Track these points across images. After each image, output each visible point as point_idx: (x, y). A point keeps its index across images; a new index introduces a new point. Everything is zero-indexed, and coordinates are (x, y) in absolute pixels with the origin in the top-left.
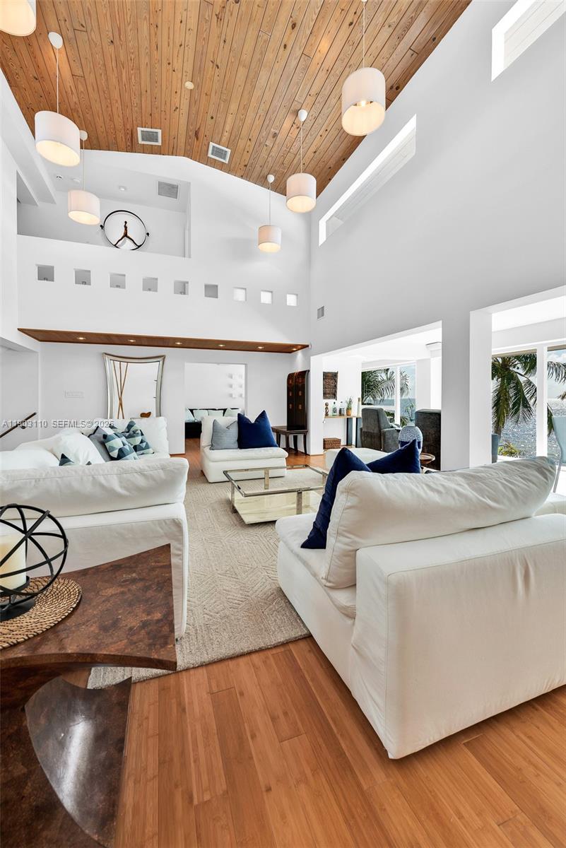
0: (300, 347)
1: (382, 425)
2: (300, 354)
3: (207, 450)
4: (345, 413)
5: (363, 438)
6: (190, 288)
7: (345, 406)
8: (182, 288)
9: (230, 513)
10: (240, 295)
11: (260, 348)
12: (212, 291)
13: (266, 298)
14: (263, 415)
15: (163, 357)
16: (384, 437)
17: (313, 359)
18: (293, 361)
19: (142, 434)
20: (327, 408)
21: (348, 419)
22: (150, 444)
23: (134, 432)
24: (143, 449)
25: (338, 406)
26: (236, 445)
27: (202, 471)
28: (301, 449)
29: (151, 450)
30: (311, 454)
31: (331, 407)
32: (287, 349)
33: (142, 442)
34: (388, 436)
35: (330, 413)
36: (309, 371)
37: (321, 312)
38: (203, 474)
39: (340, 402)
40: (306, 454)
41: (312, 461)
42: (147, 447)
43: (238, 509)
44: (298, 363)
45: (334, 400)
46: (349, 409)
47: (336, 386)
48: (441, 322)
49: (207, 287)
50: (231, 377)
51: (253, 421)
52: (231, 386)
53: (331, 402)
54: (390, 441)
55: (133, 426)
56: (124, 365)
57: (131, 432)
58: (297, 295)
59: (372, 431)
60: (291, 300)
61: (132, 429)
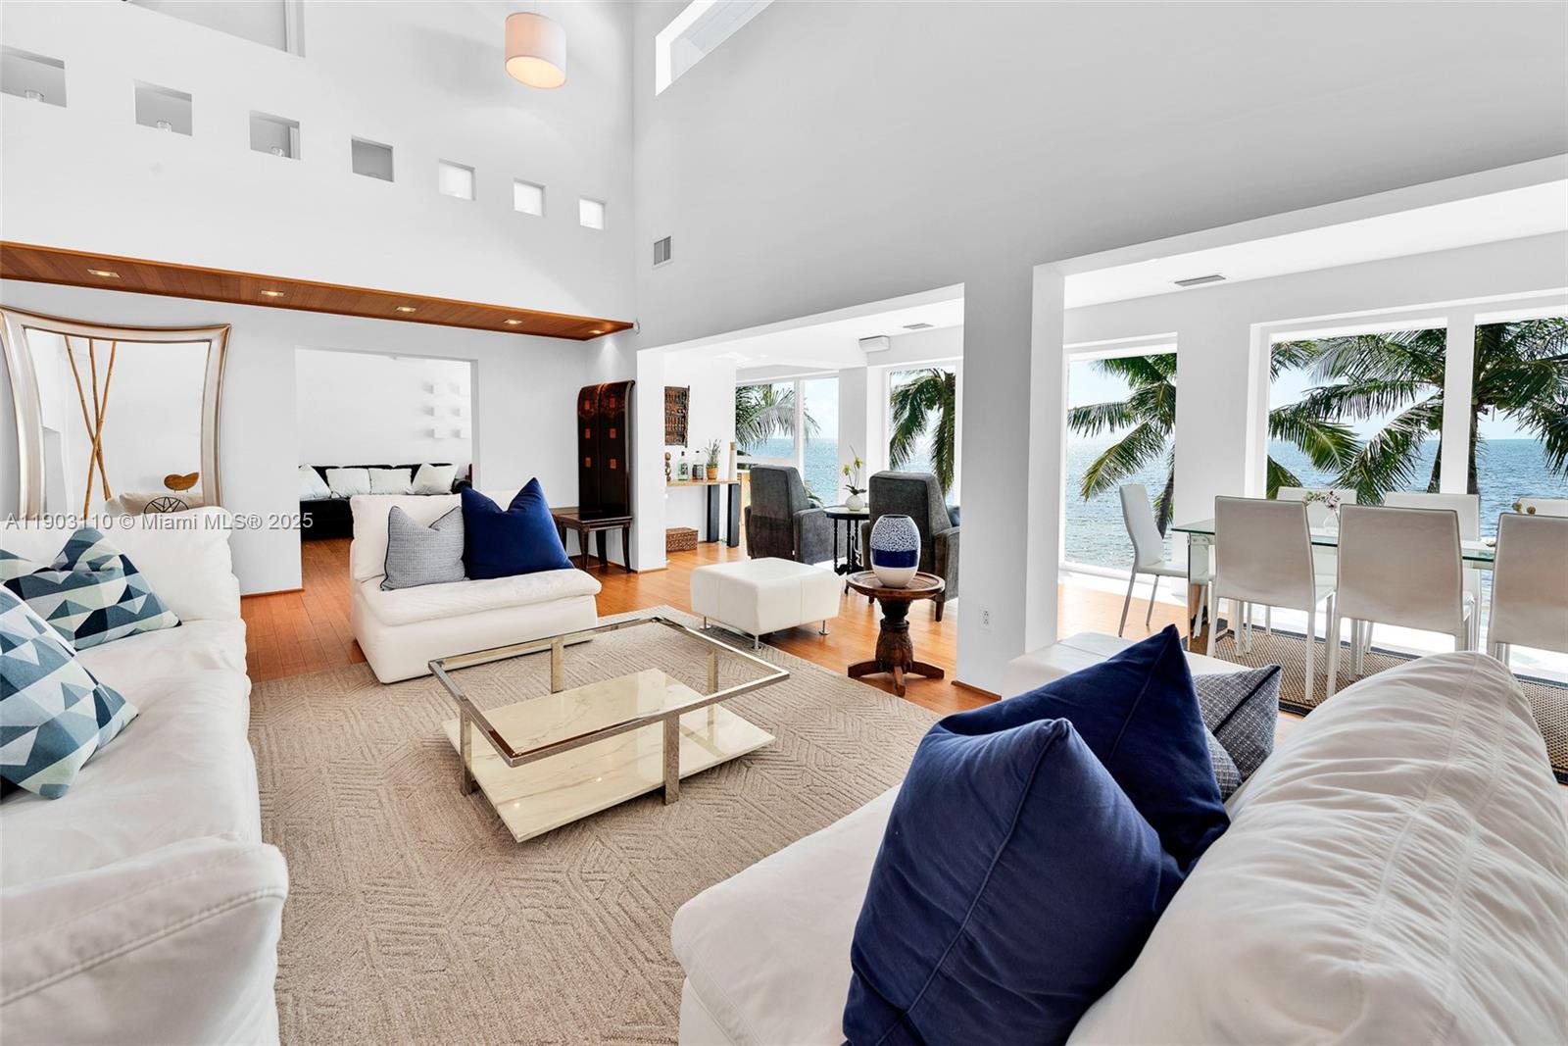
0: (608, 327)
1: (795, 503)
2: (609, 344)
3: (372, 591)
4: (705, 477)
5: (752, 529)
6: (305, 139)
7: (704, 460)
8: (282, 137)
9: (458, 796)
10: (457, 183)
11: (513, 322)
12: (373, 158)
13: (527, 200)
14: (531, 491)
15: (225, 330)
16: (800, 525)
17: (642, 355)
18: (592, 358)
19: (129, 569)
20: (667, 465)
21: (709, 487)
22: (162, 596)
23: (95, 566)
24: (132, 618)
25: (691, 459)
26: (460, 570)
27: (356, 643)
28: (615, 556)
29: (169, 617)
30: (640, 569)
31: (675, 462)
32: (579, 331)
33: (128, 595)
34: (807, 524)
35: (674, 476)
36: (633, 383)
37: (664, 249)
38: (357, 653)
39: (693, 453)
40: (628, 569)
41: (643, 584)
42: (153, 608)
43: (482, 782)
44: (606, 364)
45: (681, 448)
46: (712, 466)
47: (684, 417)
48: (963, 284)
49: (360, 148)
50: (431, 389)
51: (504, 507)
52: (430, 411)
53: (675, 450)
54: (810, 535)
55: (89, 545)
56: (102, 348)
57: (82, 564)
58: (603, 204)
59: (773, 516)
60: (590, 215)
61: (88, 556)
